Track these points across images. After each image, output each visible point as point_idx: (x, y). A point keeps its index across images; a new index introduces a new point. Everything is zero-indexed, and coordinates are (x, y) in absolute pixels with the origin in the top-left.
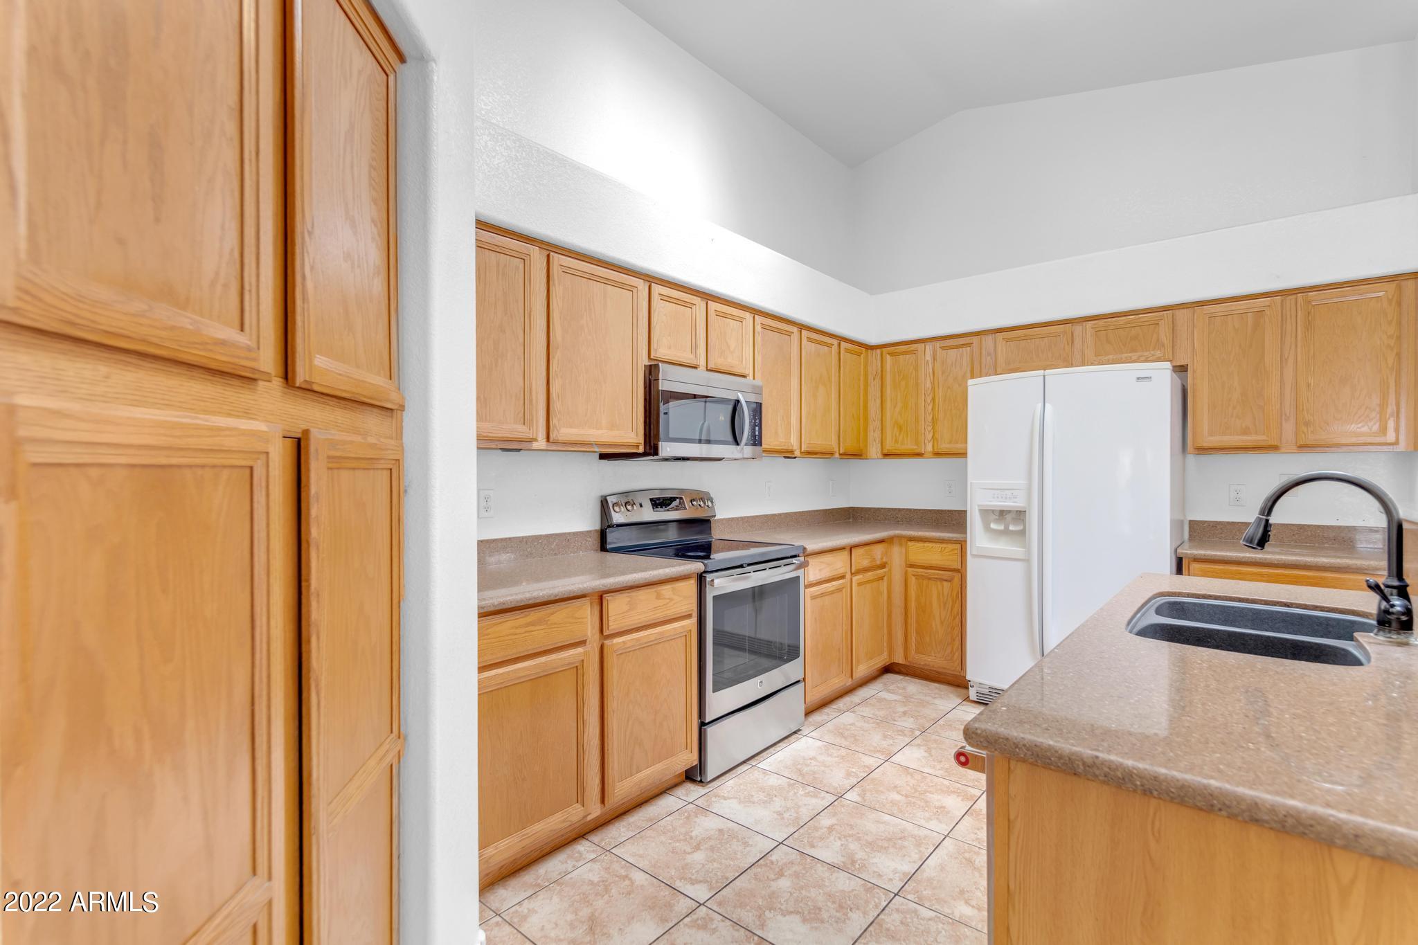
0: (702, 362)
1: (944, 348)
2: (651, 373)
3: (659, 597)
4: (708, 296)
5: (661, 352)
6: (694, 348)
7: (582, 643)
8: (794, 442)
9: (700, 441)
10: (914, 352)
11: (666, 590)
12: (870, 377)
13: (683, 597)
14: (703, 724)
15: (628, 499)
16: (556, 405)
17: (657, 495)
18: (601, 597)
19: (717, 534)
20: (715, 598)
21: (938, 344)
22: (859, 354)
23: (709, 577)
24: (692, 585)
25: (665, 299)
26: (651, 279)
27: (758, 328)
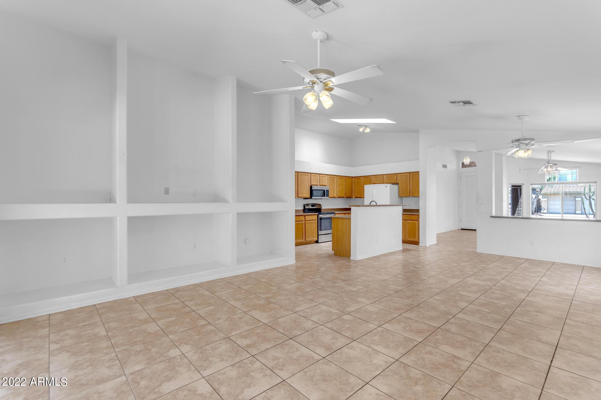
0: (319, 184)
1: (365, 178)
2: (311, 187)
3: (312, 217)
4: (320, 174)
5: (313, 184)
6: (317, 182)
7: (303, 221)
8: (335, 196)
9: (321, 196)
10: (360, 178)
11: (313, 216)
12: (353, 183)
13: (315, 217)
14: (318, 235)
15: (308, 205)
16: (299, 192)
17: (312, 204)
18: (305, 216)
19: (322, 211)
20: (320, 218)
21: (364, 177)
22: (350, 179)
23: (319, 215)
24: (316, 216)
25: (313, 176)
26: (311, 173)
27: (328, 177)
